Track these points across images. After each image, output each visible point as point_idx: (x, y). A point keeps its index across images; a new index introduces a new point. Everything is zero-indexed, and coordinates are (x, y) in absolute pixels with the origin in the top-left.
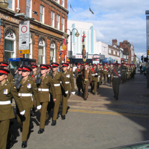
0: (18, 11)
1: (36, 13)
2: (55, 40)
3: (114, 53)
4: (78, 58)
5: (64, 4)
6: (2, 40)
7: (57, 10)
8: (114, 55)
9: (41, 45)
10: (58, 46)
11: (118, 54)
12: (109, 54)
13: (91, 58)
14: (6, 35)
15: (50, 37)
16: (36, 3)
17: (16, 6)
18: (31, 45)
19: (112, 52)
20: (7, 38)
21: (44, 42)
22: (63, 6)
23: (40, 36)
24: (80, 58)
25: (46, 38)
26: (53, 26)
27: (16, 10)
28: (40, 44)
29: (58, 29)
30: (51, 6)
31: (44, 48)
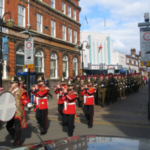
0: (29, 27)
1: (46, 27)
2: (67, 53)
3: (133, 63)
4: (95, 69)
5: (75, 17)
6: (14, 55)
7: (69, 23)
8: (133, 65)
9: (54, 58)
10: (71, 58)
11: (137, 64)
12: (127, 64)
13: (106, 69)
14: (17, 50)
15: (62, 50)
16: (46, 18)
17: (27, 23)
18: (43, 59)
19: (130, 61)
20: (18, 53)
21: (56, 55)
22: (75, 19)
23: (52, 49)
24: (96, 69)
25: (58, 51)
26: (65, 40)
27: (27, 26)
28: (51, 58)
29: (71, 42)
30: (63, 20)
31: (56, 61)
